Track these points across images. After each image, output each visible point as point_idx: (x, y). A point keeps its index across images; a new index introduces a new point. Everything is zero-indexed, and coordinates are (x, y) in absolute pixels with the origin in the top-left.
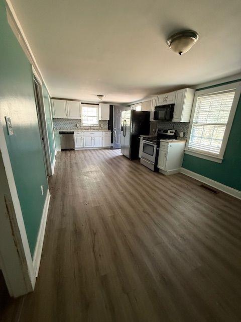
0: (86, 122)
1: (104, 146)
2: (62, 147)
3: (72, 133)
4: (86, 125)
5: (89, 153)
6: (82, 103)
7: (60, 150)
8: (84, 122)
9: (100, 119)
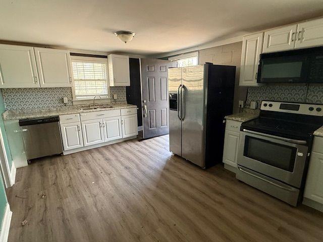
0: (84, 92)
1: (125, 136)
2: (28, 155)
3: (56, 119)
4: (85, 98)
5: (97, 155)
6: (72, 54)
7: (25, 164)
8: (77, 92)
9: (112, 85)
